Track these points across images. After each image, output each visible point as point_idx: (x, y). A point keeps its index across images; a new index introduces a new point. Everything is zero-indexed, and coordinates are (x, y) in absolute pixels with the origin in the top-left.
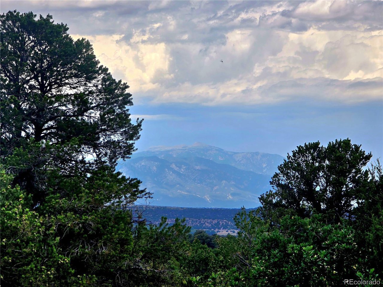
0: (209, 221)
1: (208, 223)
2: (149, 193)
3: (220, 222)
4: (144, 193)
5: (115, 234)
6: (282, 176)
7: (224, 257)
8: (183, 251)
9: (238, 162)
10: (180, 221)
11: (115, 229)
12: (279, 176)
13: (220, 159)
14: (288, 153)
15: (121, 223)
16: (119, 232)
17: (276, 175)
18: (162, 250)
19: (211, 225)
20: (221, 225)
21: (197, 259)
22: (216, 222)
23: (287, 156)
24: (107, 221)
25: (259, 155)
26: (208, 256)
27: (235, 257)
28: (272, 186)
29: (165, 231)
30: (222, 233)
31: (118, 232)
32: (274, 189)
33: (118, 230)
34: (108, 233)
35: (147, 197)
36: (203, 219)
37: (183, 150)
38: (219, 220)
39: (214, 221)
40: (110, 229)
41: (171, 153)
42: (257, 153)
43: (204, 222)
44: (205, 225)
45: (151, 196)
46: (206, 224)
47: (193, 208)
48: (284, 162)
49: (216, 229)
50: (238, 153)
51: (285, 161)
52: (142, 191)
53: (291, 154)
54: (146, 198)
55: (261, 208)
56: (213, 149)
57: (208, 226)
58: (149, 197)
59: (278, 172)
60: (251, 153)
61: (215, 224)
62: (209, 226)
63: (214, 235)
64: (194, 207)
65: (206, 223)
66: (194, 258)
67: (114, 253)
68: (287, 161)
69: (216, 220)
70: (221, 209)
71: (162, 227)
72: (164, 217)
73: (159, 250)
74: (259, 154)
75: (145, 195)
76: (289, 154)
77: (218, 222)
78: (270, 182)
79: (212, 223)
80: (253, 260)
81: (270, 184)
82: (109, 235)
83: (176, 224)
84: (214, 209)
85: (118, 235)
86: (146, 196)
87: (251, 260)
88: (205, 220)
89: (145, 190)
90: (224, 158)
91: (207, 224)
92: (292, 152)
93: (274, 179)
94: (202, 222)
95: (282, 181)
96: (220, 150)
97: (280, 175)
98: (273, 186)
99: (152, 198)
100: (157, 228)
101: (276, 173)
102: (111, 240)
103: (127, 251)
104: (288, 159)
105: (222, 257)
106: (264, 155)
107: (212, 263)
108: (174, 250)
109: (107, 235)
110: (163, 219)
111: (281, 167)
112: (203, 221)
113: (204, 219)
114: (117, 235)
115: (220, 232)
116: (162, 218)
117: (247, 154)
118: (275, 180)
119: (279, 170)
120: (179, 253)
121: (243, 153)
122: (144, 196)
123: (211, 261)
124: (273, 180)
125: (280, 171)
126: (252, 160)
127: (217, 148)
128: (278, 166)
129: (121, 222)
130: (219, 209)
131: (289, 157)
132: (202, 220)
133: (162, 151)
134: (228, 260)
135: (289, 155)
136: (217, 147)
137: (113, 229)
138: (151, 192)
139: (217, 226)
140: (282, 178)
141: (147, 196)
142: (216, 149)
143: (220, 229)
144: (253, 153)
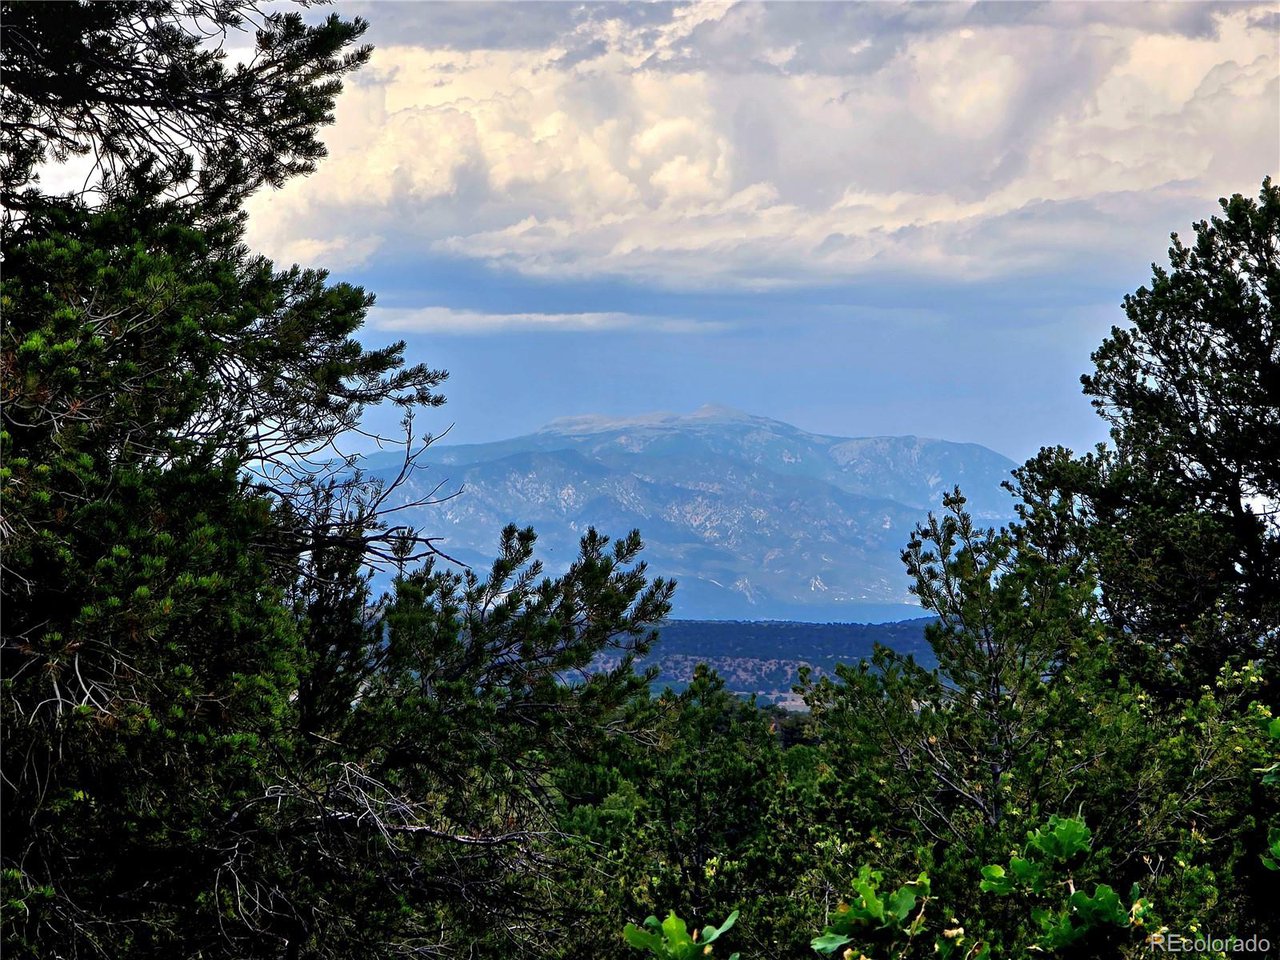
0: (750, 665)
1: (745, 670)
2: (421, 369)
3: (787, 668)
4: (389, 375)
5: (159, 595)
6: (1147, 347)
7: (840, 767)
8: (630, 725)
9: (846, 470)
10: (607, 550)
11: (160, 562)
12: (1133, 350)
13: (786, 460)
14: (1174, 236)
15: (201, 525)
16: (185, 579)
17: (1118, 344)
18: (503, 718)
19: (755, 677)
20: (789, 677)
21: (705, 773)
22: (774, 668)
23: (1171, 251)
24: (114, 516)
25: (917, 446)
26: (764, 757)
27: (915, 762)
28: (1095, 403)
29: (522, 609)
30: (793, 703)
31: (173, 581)
32: (1102, 414)
33: (178, 563)
34: (107, 588)
35: (410, 399)
36: (729, 659)
37: (665, 429)
38: (782, 662)
39: (767, 664)
40: (120, 560)
41: (623, 440)
42: (909, 442)
43: (732, 669)
44: (738, 676)
45: (433, 391)
46: (740, 673)
47: (697, 623)
48: (1154, 280)
49: (772, 690)
50: (849, 439)
51: (1159, 272)
52: (379, 361)
53: (1190, 241)
54: (400, 401)
55: (1017, 530)
56: (763, 427)
57: (746, 680)
58: (423, 398)
59: (1128, 325)
60: (888, 441)
61: (770, 675)
62: (750, 680)
63: (767, 708)
64: (698, 618)
65: (740, 670)
66: (693, 767)
67: (154, 724)
68: (1169, 275)
69: (773, 661)
70: (789, 625)
71: (509, 586)
72: (521, 528)
73: (483, 717)
74: (915, 443)
75: (399, 383)
76: (1179, 238)
77: (780, 669)
78: (1085, 379)
79: (760, 670)
80: (1010, 776)
81: (1086, 391)
82: (115, 601)
83: (589, 566)
84: (766, 625)
85: (175, 596)
86: (404, 393)
87: (996, 776)
88: (737, 661)
89: (396, 356)
90: (798, 456)
91: (743, 675)
92: (1196, 227)
93: (1107, 363)
94: (726, 668)
95: (1145, 372)
96: (787, 431)
97: (1137, 344)
98: (1099, 399)
99: (438, 401)
100: (481, 591)
101: (1115, 331)
102: (125, 632)
103: (249, 713)
104: (1175, 264)
105: (829, 770)
106: (931, 447)
107: (782, 797)
108: (572, 719)
109: (102, 596)
110: (515, 543)
111: (1140, 303)
112: (730, 666)
113: (735, 657)
114: (169, 602)
115: (785, 700)
116: (509, 532)
117: (877, 443)
118: (1114, 365)
119: (1132, 315)
120: (600, 735)
121: (862, 438)
122: (394, 393)
123: (777, 788)
124: (1101, 367)
125: (1140, 323)
126: (892, 464)
127: (776, 424)
128: (1127, 297)
129: (201, 516)
130: (781, 623)
131: (1178, 256)
132: (725, 661)
133: (594, 432)
134: (875, 778)
135: (1178, 244)
136: (776, 422)
137: (146, 559)
138: (430, 370)
139: (775, 679)
140: (1149, 358)
141: (410, 390)
142: (772, 427)
143: (786, 691)
144: (896, 438)
